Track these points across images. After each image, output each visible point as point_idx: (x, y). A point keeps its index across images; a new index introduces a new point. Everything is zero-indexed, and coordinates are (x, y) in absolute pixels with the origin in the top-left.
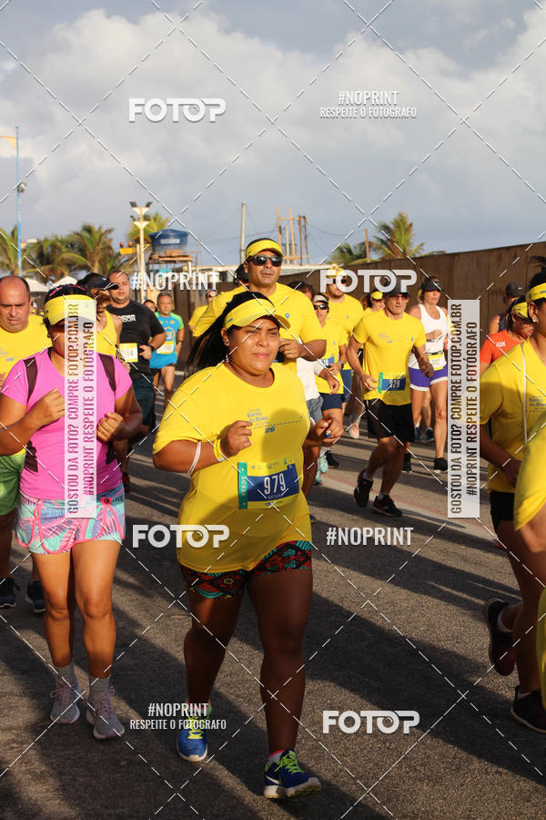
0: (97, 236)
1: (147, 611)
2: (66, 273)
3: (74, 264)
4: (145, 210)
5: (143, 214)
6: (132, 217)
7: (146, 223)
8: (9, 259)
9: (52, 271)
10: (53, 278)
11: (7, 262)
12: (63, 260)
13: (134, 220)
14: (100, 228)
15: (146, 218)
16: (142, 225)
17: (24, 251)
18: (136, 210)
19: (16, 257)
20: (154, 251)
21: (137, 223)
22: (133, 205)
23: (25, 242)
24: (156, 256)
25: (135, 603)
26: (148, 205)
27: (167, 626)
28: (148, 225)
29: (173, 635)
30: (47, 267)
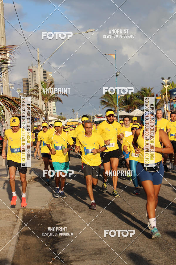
0: (148, 92)
1: (160, 246)
2: (136, 107)
3: (140, 103)
4: (167, 81)
5: (167, 82)
6: (162, 84)
7: (168, 86)
8: (114, 103)
9: (131, 107)
10: (131, 110)
11: (113, 104)
12: (135, 102)
13: (163, 85)
14: (149, 88)
15: (168, 84)
16: (166, 87)
17: (120, 99)
18: (164, 81)
19: (116, 102)
20: (171, 97)
21: (164, 86)
22: (163, 79)
23: (120, 96)
24: (172, 99)
25: (156, 243)
26: (169, 79)
27: (168, 253)
28: (168, 87)
29: (170, 257)
30: (129, 105)
